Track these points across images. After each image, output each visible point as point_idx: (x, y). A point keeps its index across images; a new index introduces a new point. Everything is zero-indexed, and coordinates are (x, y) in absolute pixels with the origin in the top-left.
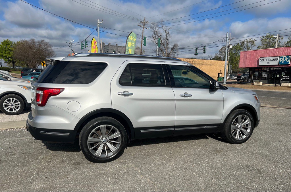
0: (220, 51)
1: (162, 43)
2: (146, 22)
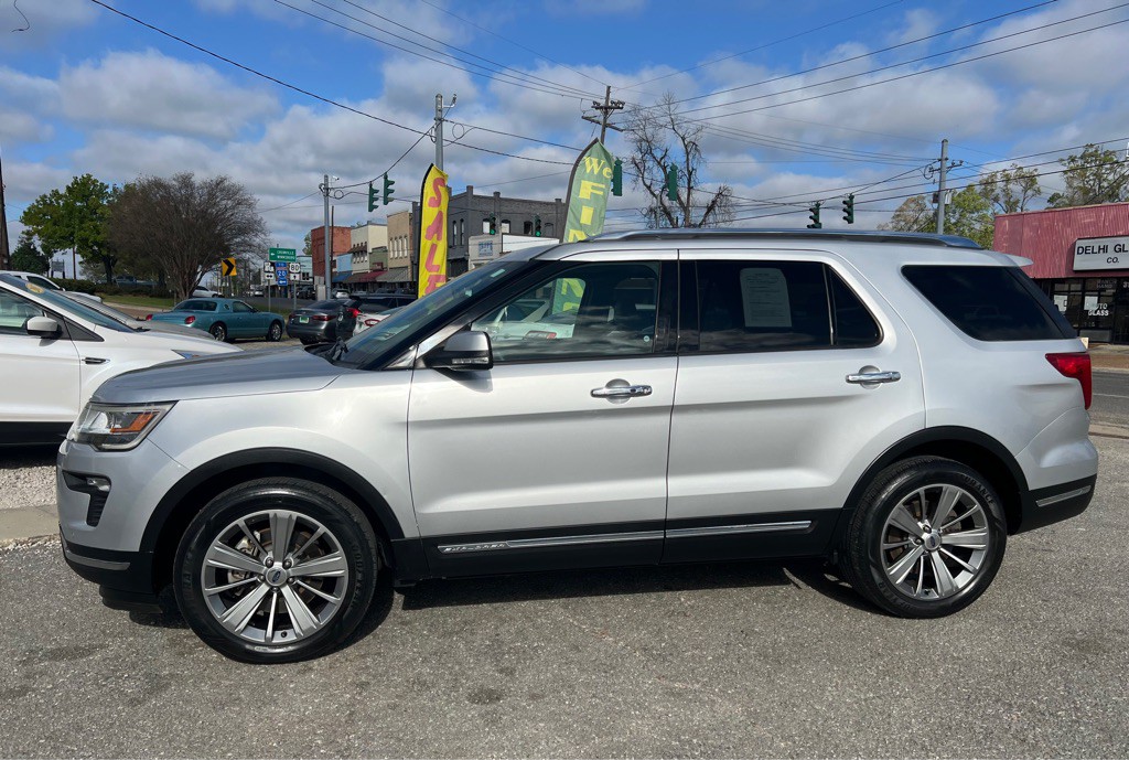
0: (898, 216)
2: (613, 106)
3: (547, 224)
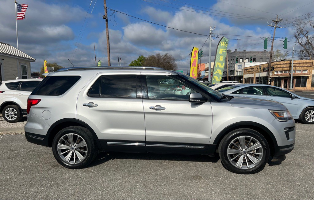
1: (309, 43)
2: (279, 21)
3: (261, 58)
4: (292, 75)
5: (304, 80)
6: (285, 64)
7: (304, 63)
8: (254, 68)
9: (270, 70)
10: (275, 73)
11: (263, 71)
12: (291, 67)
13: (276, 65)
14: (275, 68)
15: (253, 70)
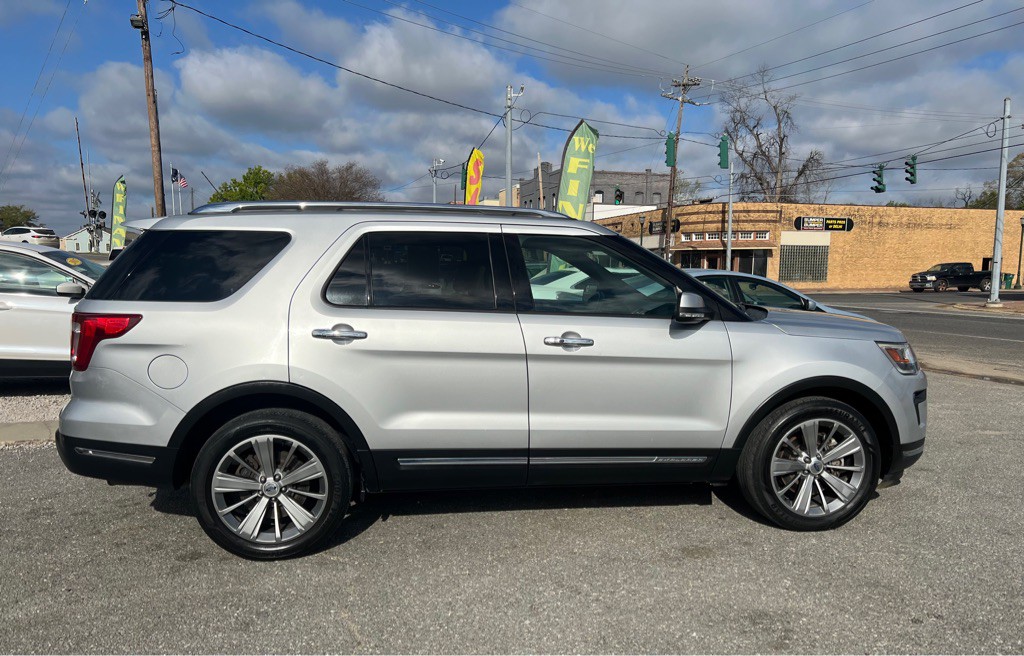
1: (763, 153)
2: (691, 83)
3: (638, 193)
4: (729, 245)
5: (761, 260)
6: (710, 212)
7: (758, 211)
8: (621, 223)
9: (670, 228)
10: (683, 239)
11: (647, 232)
12: (727, 222)
13: (684, 214)
14: (684, 224)
15: (619, 228)
